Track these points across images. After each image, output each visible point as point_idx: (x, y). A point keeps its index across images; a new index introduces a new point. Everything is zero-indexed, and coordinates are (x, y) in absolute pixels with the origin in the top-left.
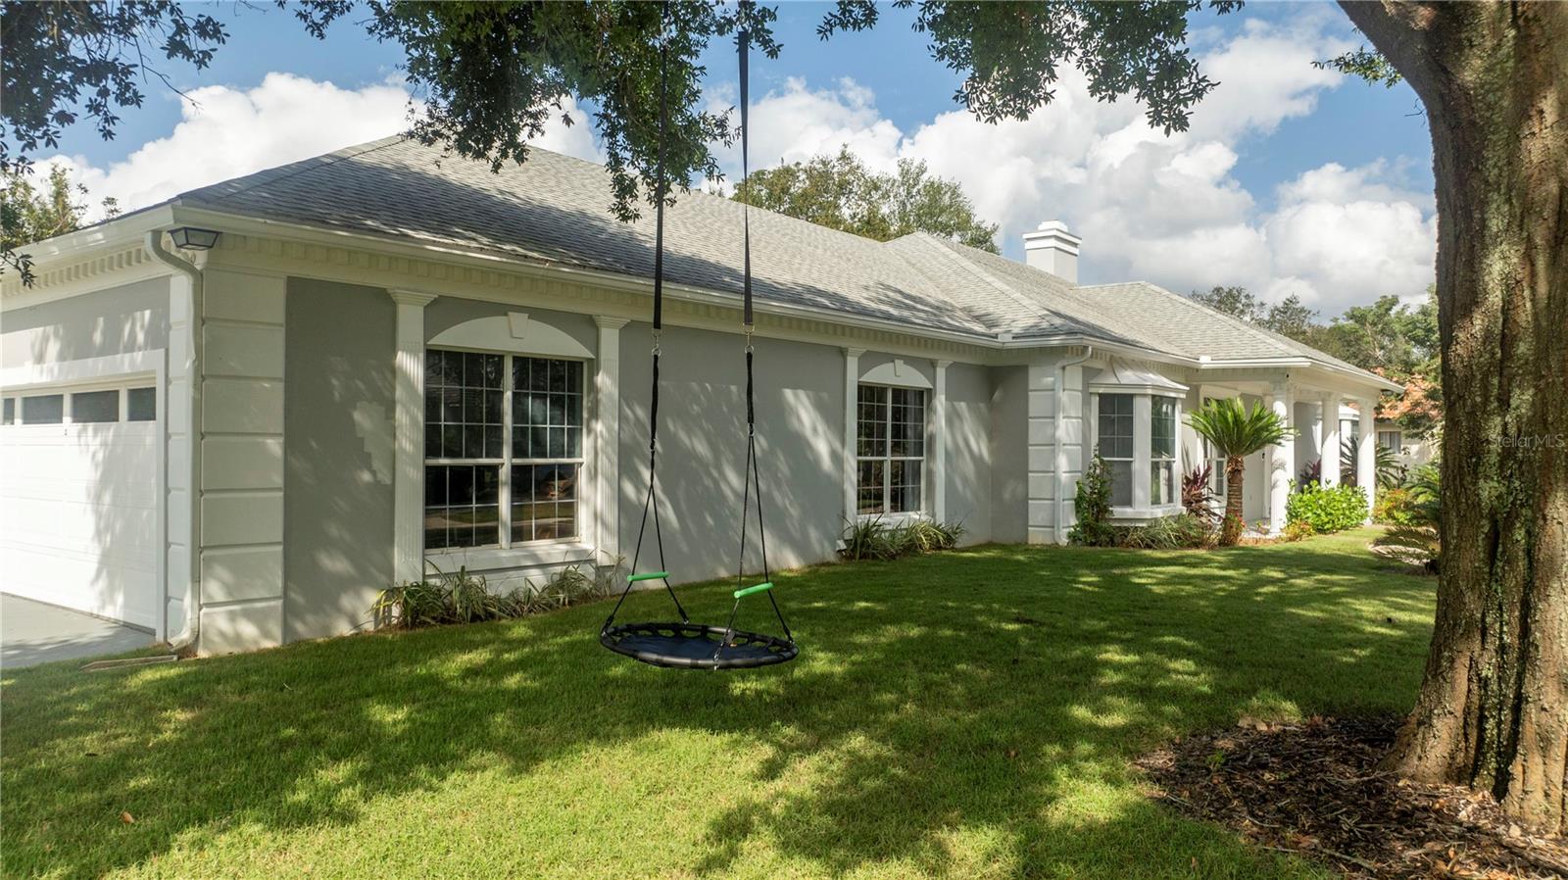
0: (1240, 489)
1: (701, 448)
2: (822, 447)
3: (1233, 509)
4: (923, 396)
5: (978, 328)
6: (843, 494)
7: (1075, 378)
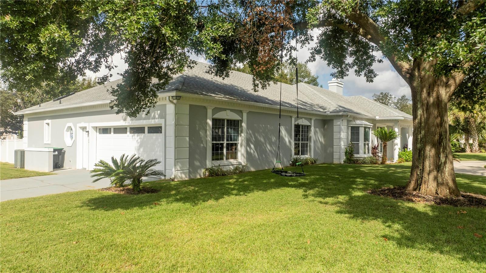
0: (386, 150)
1: (262, 140)
2: (287, 140)
3: (385, 155)
4: (308, 127)
5: (321, 110)
6: (291, 150)
7: (345, 123)
